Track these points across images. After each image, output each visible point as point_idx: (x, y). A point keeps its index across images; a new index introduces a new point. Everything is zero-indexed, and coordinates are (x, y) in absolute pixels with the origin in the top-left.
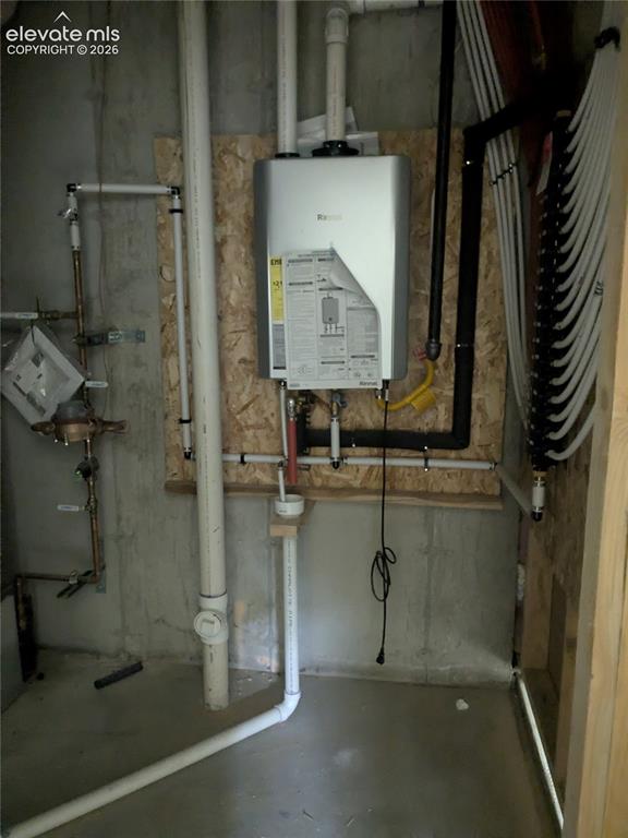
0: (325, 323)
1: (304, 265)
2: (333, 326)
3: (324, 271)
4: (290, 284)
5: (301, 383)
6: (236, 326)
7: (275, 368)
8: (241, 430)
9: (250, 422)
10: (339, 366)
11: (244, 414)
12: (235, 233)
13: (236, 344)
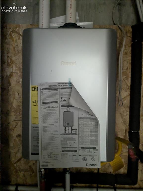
0: (65, 126)
1: (52, 92)
2: (70, 128)
3: (65, 95)
4: (43, 103)
5: (49, 164)
6: (16, 118)
7: (32, 154)
8: (16, 172)
9: (22, 168)
10: (74, 153)
11: (18, 164)
12: (17, 71)
13: (15, 127)
